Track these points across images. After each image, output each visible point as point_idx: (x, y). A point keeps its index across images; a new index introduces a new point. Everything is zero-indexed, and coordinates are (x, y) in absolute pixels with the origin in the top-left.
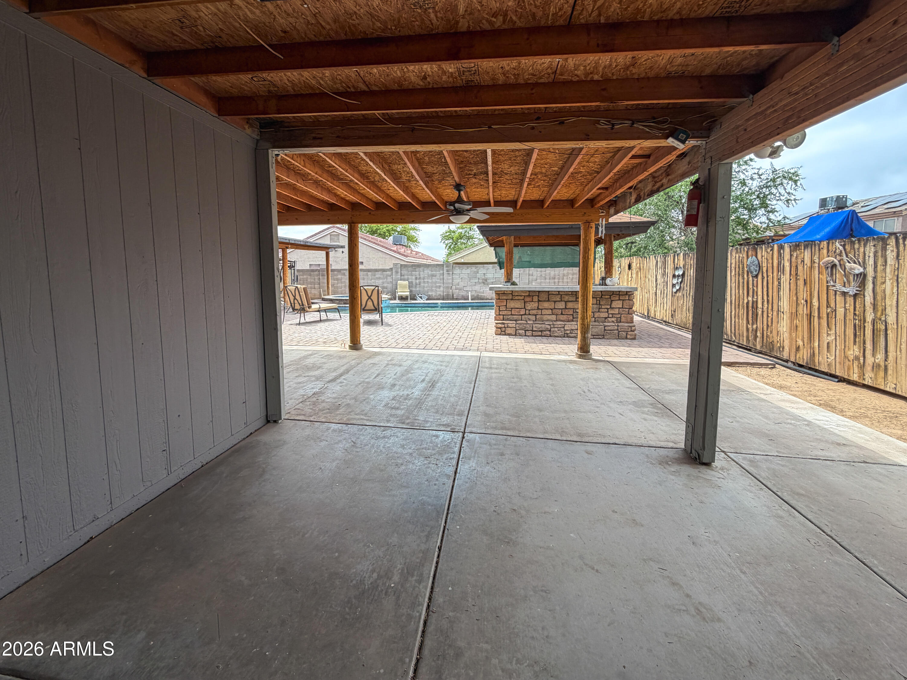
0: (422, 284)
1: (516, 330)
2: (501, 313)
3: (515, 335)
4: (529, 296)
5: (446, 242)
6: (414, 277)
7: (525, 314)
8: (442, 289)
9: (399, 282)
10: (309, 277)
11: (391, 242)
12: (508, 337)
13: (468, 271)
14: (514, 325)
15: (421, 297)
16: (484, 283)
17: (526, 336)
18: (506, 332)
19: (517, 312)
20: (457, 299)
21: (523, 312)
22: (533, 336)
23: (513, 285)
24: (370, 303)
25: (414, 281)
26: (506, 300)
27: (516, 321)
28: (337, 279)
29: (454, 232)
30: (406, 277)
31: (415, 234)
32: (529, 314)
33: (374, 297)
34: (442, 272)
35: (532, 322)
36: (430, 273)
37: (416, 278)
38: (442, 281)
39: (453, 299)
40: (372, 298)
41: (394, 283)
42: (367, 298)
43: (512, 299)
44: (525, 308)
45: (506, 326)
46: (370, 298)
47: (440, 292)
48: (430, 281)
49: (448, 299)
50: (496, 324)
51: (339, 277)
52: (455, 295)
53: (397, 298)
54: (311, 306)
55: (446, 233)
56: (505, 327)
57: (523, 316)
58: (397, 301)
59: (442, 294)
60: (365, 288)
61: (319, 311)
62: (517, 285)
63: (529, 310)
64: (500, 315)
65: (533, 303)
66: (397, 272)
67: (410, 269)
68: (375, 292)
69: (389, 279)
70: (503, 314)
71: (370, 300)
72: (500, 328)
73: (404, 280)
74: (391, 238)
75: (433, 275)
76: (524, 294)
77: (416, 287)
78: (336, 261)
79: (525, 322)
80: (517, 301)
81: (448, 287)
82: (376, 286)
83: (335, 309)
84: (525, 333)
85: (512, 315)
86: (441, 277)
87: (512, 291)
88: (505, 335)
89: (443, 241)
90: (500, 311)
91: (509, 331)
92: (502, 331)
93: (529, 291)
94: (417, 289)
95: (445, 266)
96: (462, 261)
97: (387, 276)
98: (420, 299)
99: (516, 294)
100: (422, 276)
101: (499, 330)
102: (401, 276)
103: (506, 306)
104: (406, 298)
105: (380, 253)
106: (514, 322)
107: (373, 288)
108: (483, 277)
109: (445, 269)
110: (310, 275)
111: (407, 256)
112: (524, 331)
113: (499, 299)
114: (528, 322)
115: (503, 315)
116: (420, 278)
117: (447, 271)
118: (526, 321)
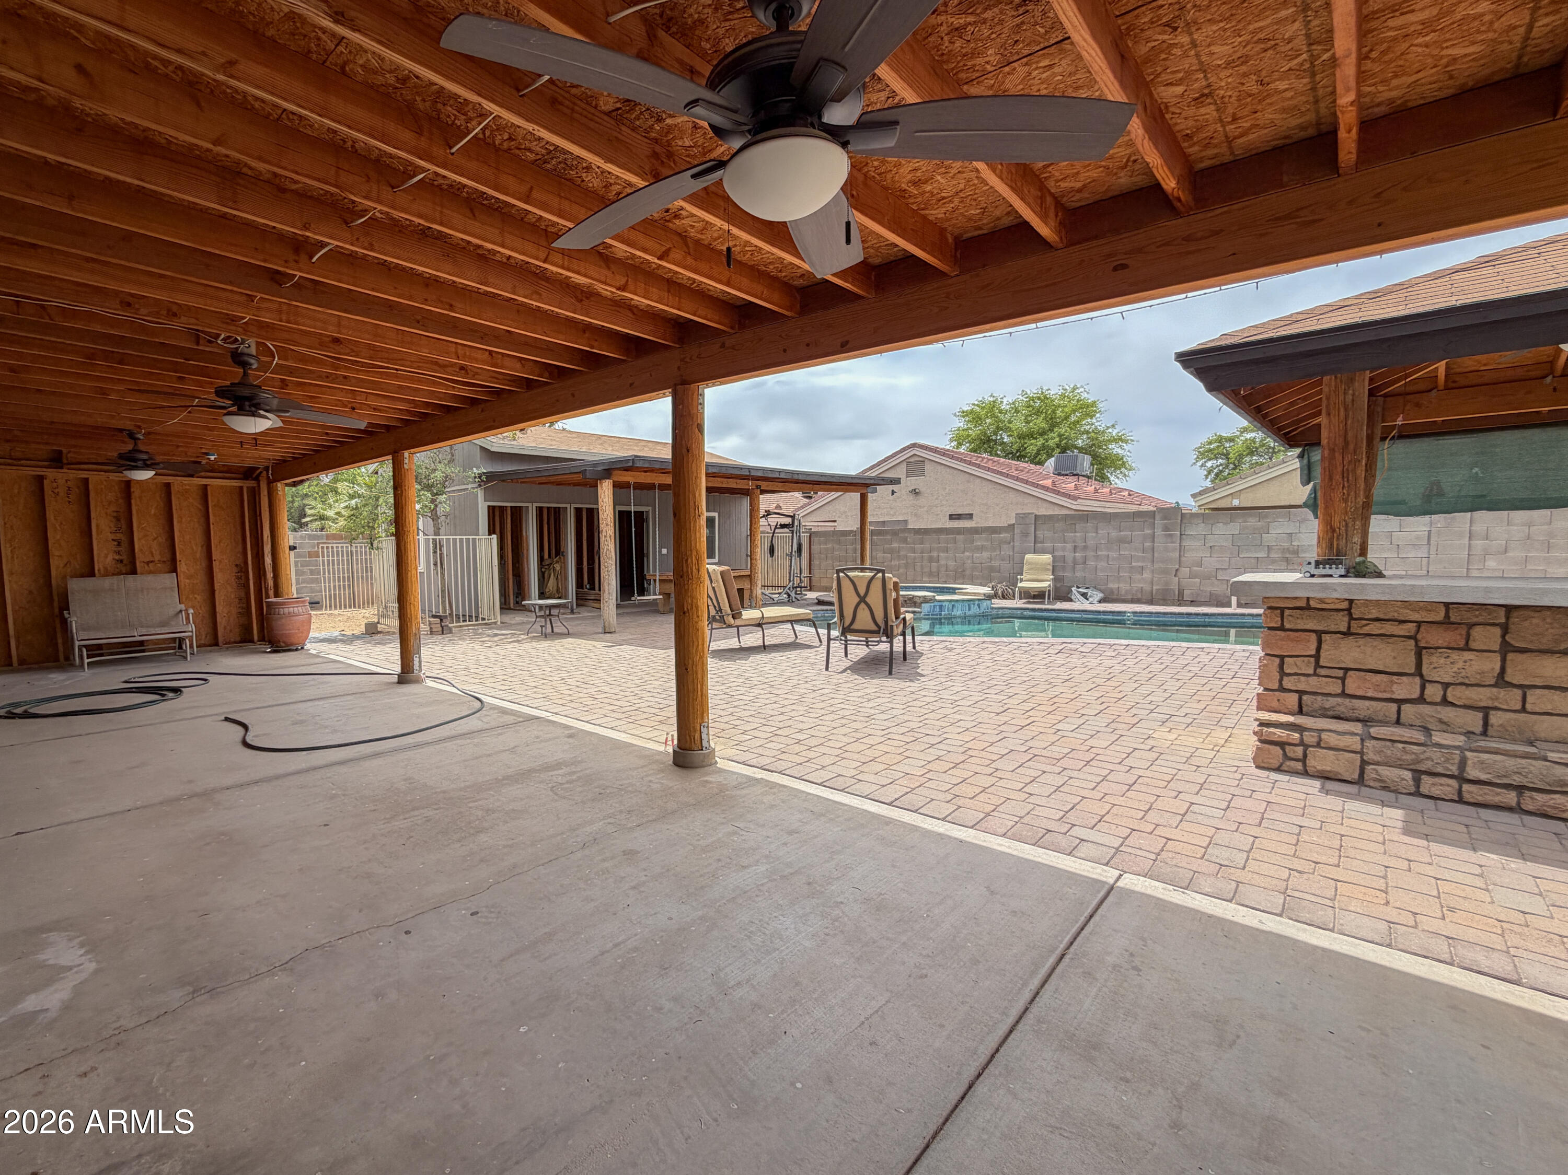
0: (1091, 563)
1: (1364, 763)
2: (1288, 683)
3: (1361, 781)
4: (1446, 622)
5: (1209, 464)
6: (1069, 546)
7: (1421, 700)
8: (1147, 575)
9: (1027, 556)
10: (837, 546)
11: (1051, 469)
12: (1317, 784)
13: (1235, 528)
14: (1354, 742)
15: (1084, 595)
16: (1287, 560)
17: (1418, 793)
18: (1311, 762)
19: (1377, 686)
20: (1193, 603)
21: (1407, 688)
22: (1461, 800)
23: (1359, 575)
24: (863, 613)
25: (1070, 556)
26: (1319, 634)
27: (1365, 721)
28: (891, 551)
29: (1231, 440)
30: (1048, 545)
31: (1119, 451)
32: (1445, 702)
33: (875, 598)
34: (1148, 531)
35: (1460, 740)
36: (1114, 534)
37: (1075, 549)
38: (1149, 555)
39: (1181, 602)
40: (867, 599)
41: (1017, 559)
42: (857, 600)
43: (1348, 633)
44: (1419, 672)
45: (1310, 738)
46: (862, 599)
47: (1143, 581)
48: (1113, 554)
49: (1165, 602)
50: (1262, 724)
51: (895, 545)
52: (1187, 592)
53: (1017, 595)
54: (740, 614)
55: (1210, 443)
56: (1302, 743)
57: (1405, 708)
58: (1017, 603)
59: (1147, 587)
60: (851, 574)
61: (759, 625)
62: (1380, 575)
63: (1446, 686)
64: (1282, 689)
65: (1467, 655)
66: (1025, 535)
67: (1059, 525)
68: (876, 587)
69: (1006, 551)
70: (1301, 687)
71: (863, 605)
72: (1282, 745)
73: (1044, 551)
74: (1052, 461)
75: (1121, 541)
76: (1416, 617)
77: (1074, 568)
78: (916, 515)
79: (1420, 737)
80: (1377, 642)
81: (1165, 572)
82: (879, 571)
83: (808, 620)
84: (1417, 782)
85: (1344, 694)
86: (1147, 544)
87: (1351, 602)
88: (1305, 773)
89: (1199, 464)
90: (1282, 674)
91: (1320, 760)
92: (1286, 757)
93: (1447, 605)
94: (1078, 574)
95: (1158, 517)
96: (1236, 503)
97: (1002, 542)
98: (1081, 598)
99: (1374, 614)
100: (1091, 543)
101: (1277, 750)
102: (1035, 542)
103: (1317, 656)
104: (1039, 596)
105: (1012, 495)
106: (1357, 728)
107: (869, 574)
108: (1286, 545)
109: (1159, 522)
110: (839, 542)
111: (1075, 498)
112: (1408, 775)
113: (1282, 628)
114: (1437, 737)
115: (1301, 693)
116: (1085, 548)
117: (1166, 529)
118: (1427, 730)
